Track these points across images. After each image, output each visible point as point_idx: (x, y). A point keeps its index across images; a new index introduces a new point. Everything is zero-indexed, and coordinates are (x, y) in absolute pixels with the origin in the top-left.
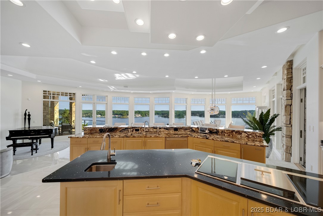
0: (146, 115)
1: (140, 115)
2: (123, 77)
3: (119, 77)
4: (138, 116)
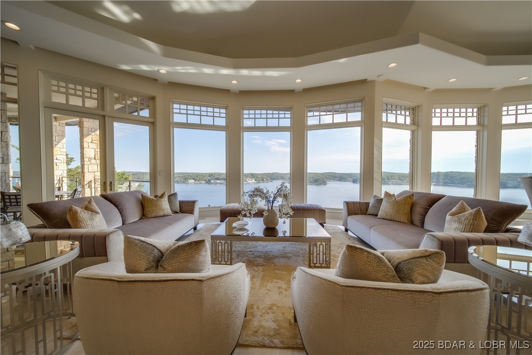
0: (263, 180)
1: (254, 181)
4: (250, 181)
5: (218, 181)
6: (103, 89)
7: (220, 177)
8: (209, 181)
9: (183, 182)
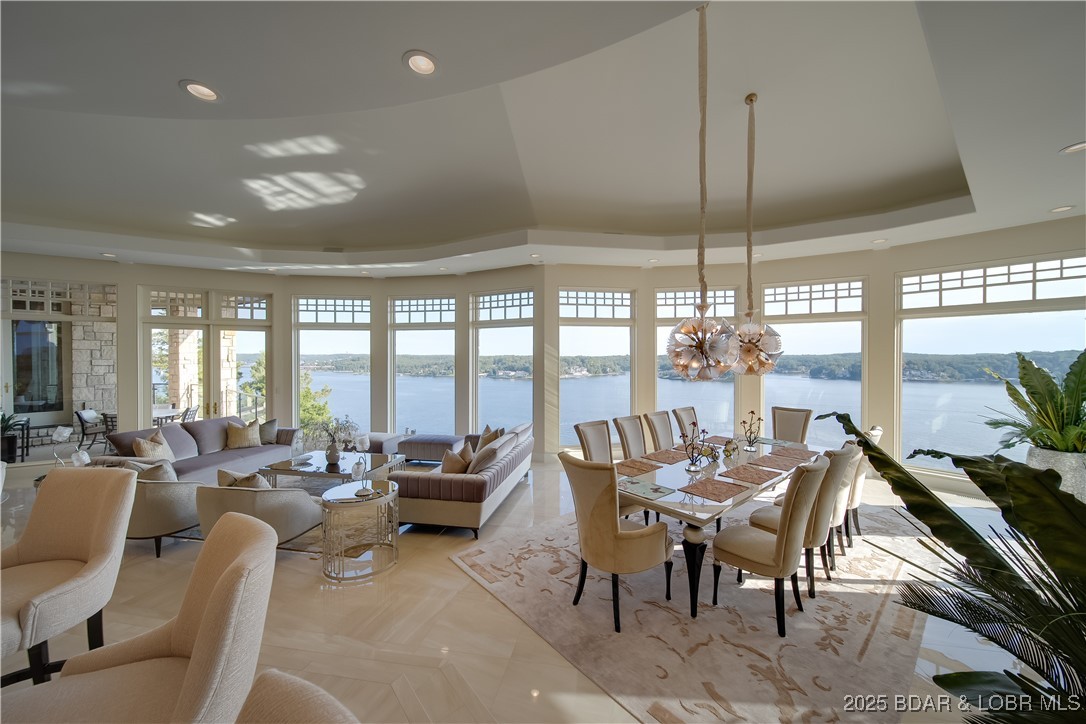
0: (605, 371)
1: (585, 372)
2: (291, 196)
3: (271, 195)
4: (578, 374)
5: (513, 373)
6: (207, 293)
7: (517, 365)
8: (494, 372)
9: (445, 374)
